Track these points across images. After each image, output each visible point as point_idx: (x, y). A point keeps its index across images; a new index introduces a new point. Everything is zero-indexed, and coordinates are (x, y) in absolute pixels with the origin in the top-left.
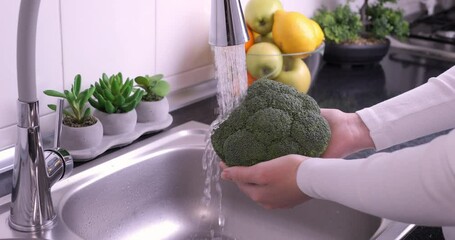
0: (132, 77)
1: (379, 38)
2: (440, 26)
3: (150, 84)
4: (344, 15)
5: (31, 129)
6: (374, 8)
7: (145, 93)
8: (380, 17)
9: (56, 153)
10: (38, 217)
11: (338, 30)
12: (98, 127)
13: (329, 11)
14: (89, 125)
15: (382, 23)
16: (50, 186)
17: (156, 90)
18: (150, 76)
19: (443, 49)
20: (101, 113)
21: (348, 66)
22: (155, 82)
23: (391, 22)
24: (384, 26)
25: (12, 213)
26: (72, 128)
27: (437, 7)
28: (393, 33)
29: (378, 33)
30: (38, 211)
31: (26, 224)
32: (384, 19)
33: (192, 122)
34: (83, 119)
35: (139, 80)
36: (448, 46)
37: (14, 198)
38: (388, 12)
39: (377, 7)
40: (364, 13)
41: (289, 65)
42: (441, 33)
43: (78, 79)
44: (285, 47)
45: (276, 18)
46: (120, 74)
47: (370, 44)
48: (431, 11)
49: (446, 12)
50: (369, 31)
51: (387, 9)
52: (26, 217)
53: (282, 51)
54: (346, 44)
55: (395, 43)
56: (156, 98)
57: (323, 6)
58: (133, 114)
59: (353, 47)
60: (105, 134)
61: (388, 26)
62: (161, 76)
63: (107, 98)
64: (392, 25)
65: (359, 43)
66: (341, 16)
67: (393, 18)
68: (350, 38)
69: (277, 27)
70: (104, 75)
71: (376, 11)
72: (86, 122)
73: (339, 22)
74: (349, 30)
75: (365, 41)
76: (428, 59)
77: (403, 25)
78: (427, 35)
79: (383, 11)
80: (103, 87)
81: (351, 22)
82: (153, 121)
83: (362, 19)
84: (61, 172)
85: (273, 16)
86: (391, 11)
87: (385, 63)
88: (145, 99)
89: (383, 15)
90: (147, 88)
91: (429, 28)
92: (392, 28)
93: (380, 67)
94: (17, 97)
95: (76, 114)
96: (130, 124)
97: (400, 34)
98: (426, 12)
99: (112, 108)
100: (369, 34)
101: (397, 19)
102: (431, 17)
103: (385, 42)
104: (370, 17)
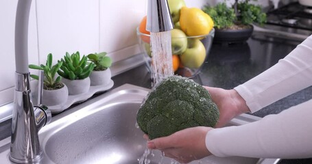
0: (86, 55)
1: (246, 24)
2: (285, 16)
3: (98, 59)
4: (223, 10)
5: (25, 92)
6: (243, 5)
7: (95, 66)
8: (247, 10)
9: (40, 108)
10: (30, 152)
11: (220, 20)
12: (65, 90)
13: (212, 7)
14: (59, 88)
15: (248, 15)
16: (37, 131)
17: (102, 63)
18: (98, 53)
19: (287, 31)
20: (67, 80)
21: (226, 44)
22: (102, 58)
23: (254, 13)
24: (250, 17)
25: (11, 151)
26: (47, 91)
27: (280, 3)
28: (256, 21)
29: (246, 21)
30: (30, 148)
31: (22, 158)
32: (250, 12)
33: (127, 85)
34: (54, 84)
35: (91, 56)
36: (290, 29)
37: (13, 140)
38: (252, 7)
39: (244, 3)
40: (236, 8)
41: (191, 44)
42: (285, 21)
43: (50, 57)
44: (189, 32)
45: (181, 12)
46: (78, 53)
47: (240, 29)
48: (276, 6)
49: (287, 6)
50: (240, 20)
51: (251, 5)
52: (22, 154)
53: (187, 35)
54: (225, 30)
55: (256, 28)
56: (102, 68)
57: (208, 4)
58: (87, 80)
59: (230, 31)
60: (69, 94)
61: (253, 16)
62: (105, 53)
63: (70, 69)
64: (255, 15)
65: (233, 28)
66: (221, 10)
67: (256, 11)
68: (227, 25)
69: (183, 18)
70: (67, 53)
71: (243, 7)
72: (57, 86)
73: (220, 14)
74: (227, 19)
75: (237, 27)
76: (275, 38)
77: (263, 15)
78: (277, 22)
79: (249, 7)
80: (67, 62)
81: (228, 14)
82: (101, 84)
83: (234, 12)
84: (45, 121)
85: (180, 11)
86: (253, 6)
87: (250, 41)
88: (95, 69)
89: (249, 10)
90: (96, 62)
91: (276, 17)
92: (255, 18)
93: (247, 44)
94: (15, 70)
95: (50, 81)
96: (86, 87)
97: (261, 21)
98: (273, 7)
99: (74, 76)
100: (240, 22)
101: (258, 11)
102: (277, 10)
103: (250, 27)
104: (239, 11)
